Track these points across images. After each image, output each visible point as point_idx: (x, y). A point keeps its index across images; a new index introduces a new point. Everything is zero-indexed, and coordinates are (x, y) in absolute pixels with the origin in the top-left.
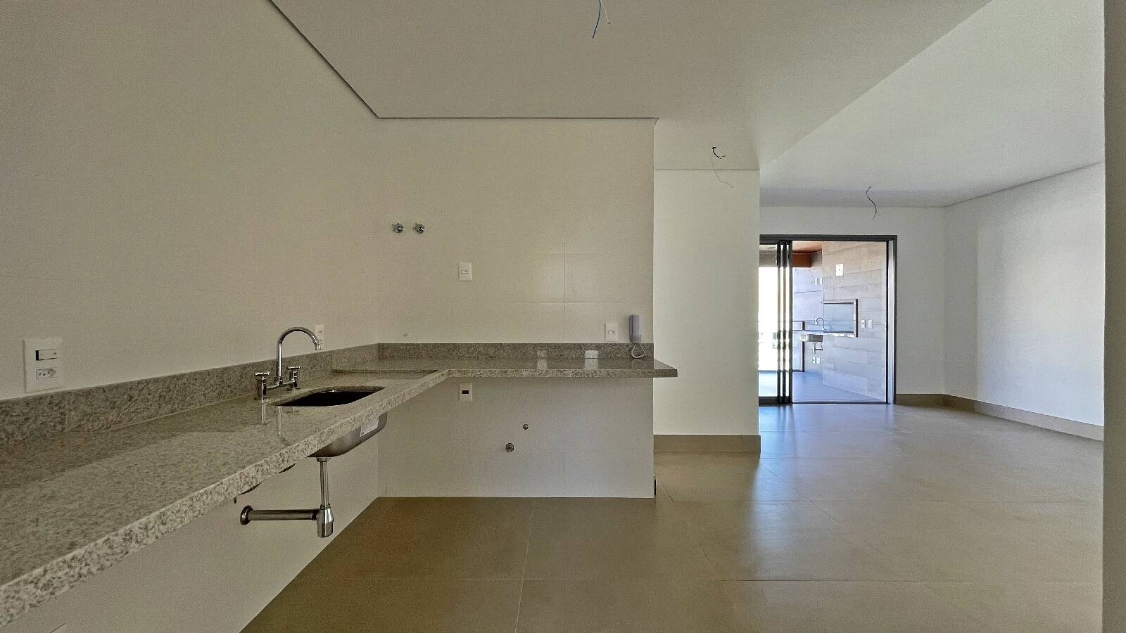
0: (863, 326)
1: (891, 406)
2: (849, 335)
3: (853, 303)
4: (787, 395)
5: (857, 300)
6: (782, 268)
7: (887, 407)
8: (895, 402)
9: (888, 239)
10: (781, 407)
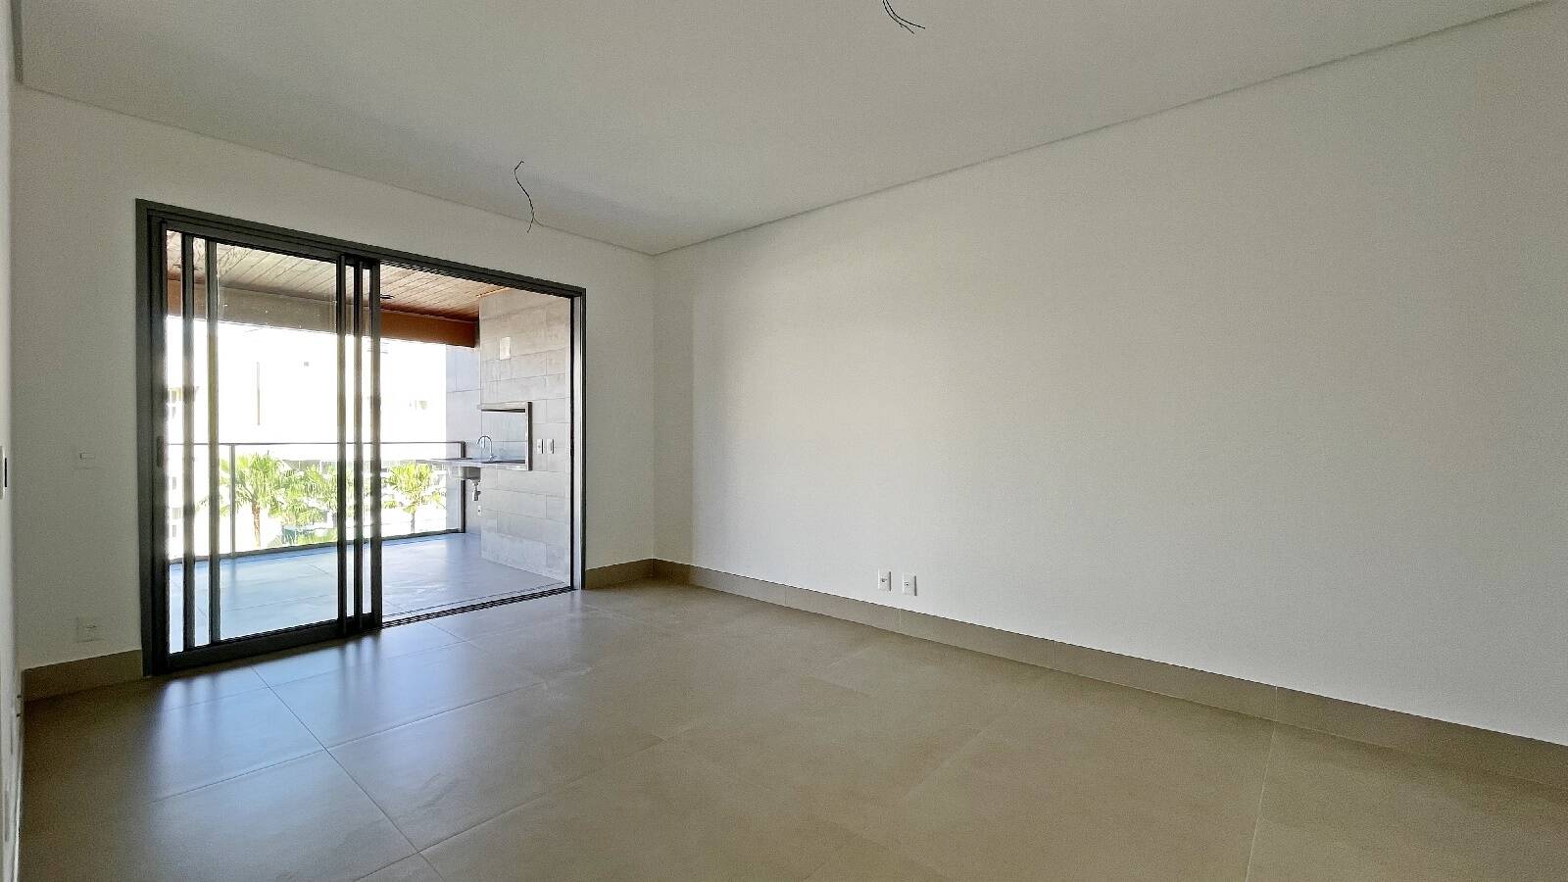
0: (539, 450)
1: (578, 593)
2: (518, 467)
3: (524, 411)
4: (367, 609)
5: (530, 404)
6: (350, 339)
7: (572, 595)
8: (583, 586)
9: (573, 293)
10: (351, 648)
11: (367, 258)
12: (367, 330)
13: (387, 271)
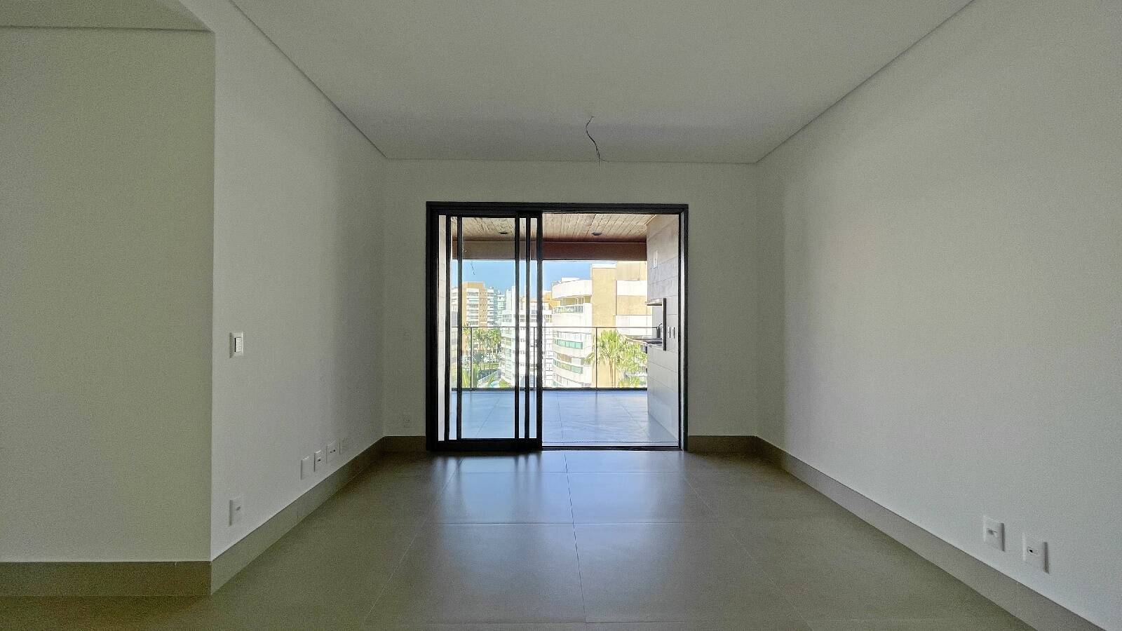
0: (669, 335)
3: (661, 305)
4: (533, 435)
5: (665, 300)
8: (685, 448)
10: (522, 459)
11: (534, 210)
12: (535, 256)
13: (547, 217)
